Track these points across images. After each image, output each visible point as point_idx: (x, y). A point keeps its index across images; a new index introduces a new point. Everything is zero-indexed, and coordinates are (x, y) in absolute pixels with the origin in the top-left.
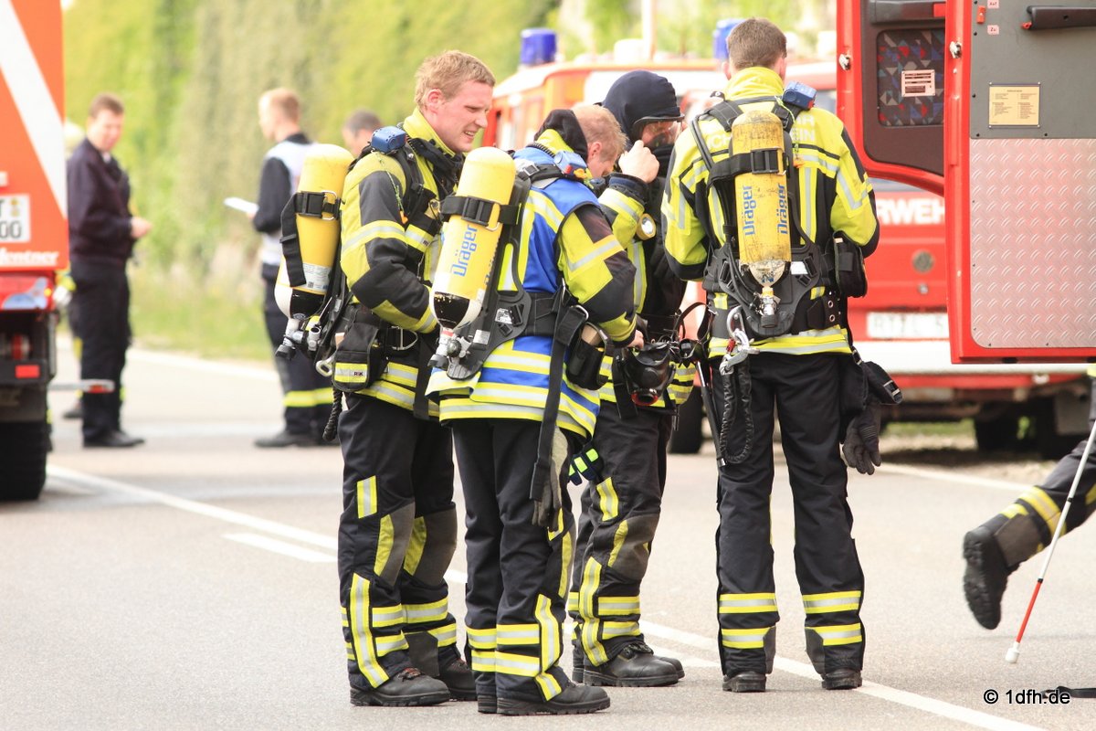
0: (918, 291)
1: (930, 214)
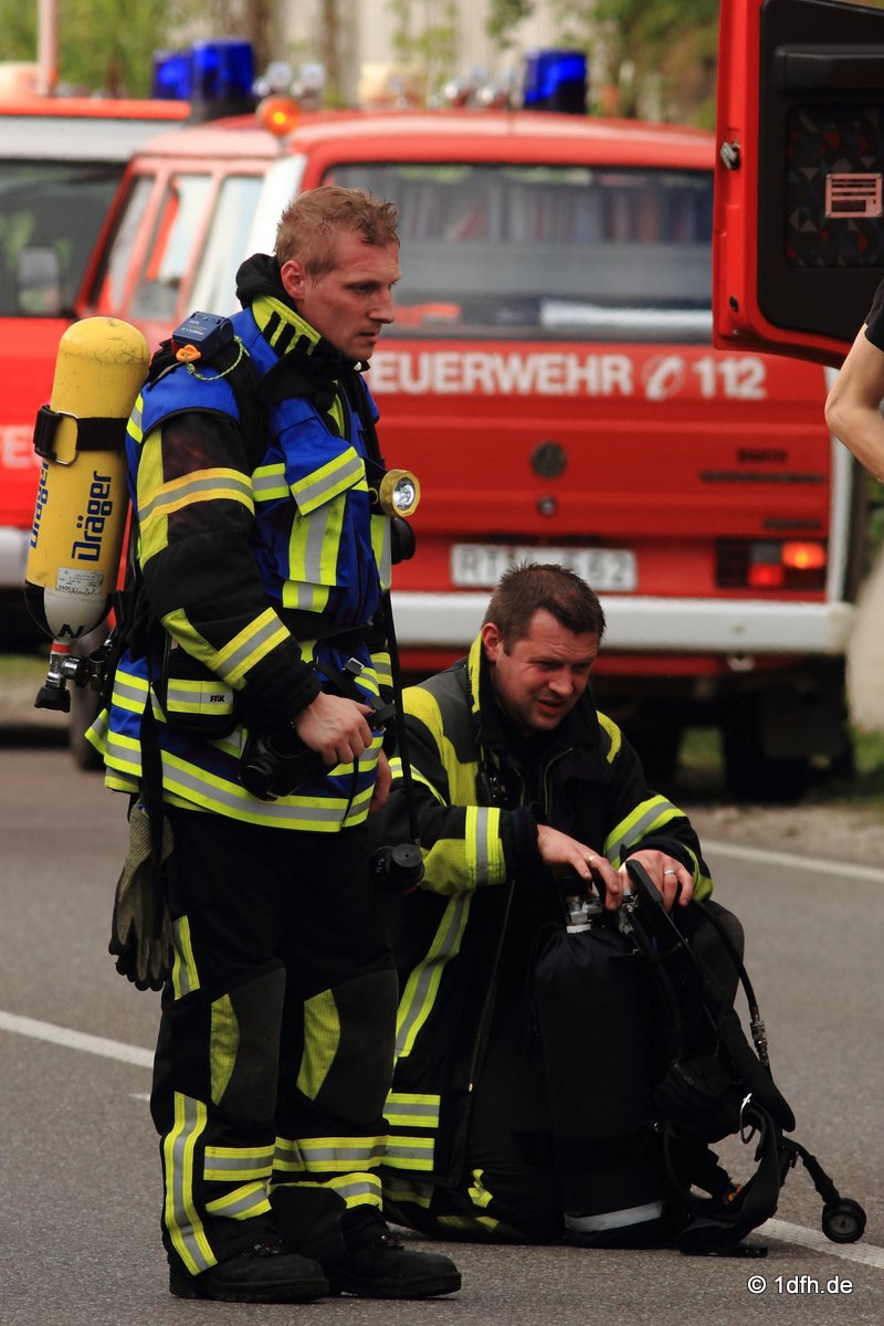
0: (539, 508)
1: (562, 380)
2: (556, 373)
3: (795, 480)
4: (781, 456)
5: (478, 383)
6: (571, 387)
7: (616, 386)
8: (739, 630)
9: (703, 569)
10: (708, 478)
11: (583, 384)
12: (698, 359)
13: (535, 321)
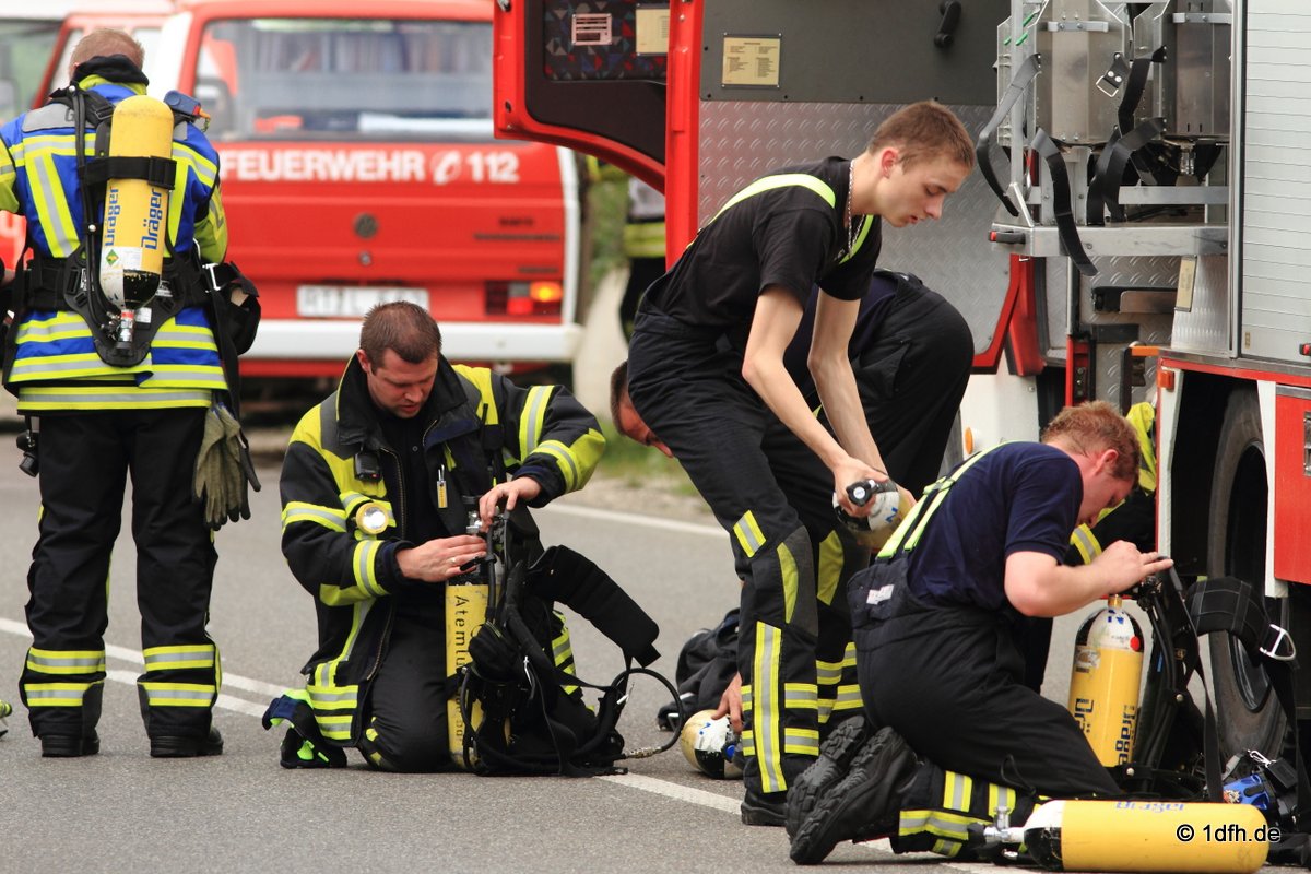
0: (359, 260)
1: (375, 170)
2: (370, 165)
3: (539, 239)
4: (529, 222)
5: (315, 173)
6: (381, 175)
7: (413, 174)
8: (501, 344)
9: (475, 301)
10: (478, 238)
11: (389, 173)
12: (470, 153)
13: (354, 128)
